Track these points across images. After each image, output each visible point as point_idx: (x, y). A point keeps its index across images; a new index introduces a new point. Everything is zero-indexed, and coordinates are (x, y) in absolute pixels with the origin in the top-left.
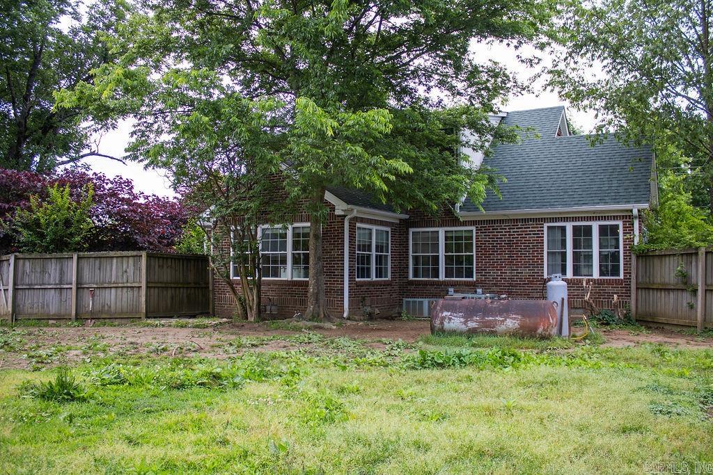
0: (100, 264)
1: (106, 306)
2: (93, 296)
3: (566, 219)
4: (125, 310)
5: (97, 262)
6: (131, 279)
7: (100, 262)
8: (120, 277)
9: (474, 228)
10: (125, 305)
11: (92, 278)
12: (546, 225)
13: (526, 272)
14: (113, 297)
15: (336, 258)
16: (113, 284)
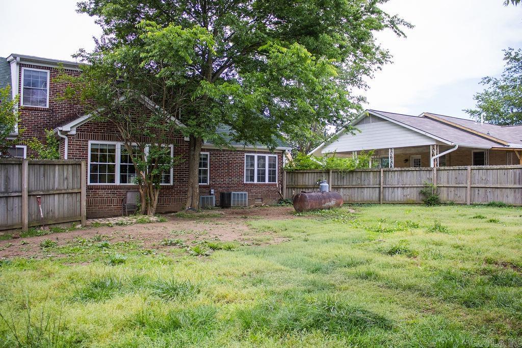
0: (44, 171)
1: (51, 213)
2: (39, 203)
3: (255, 152)
4: (66, 215)
5: (42, 168)
6: (70, 185)
7: (44, 169)
8: (62, 183)
9: (208, 153)
10: (66, 210)
11: (37, 185)
12: (246, 154)
13: (236, 180)
14: (56, 203)
15: (184, 169)
16: (57, 190)
